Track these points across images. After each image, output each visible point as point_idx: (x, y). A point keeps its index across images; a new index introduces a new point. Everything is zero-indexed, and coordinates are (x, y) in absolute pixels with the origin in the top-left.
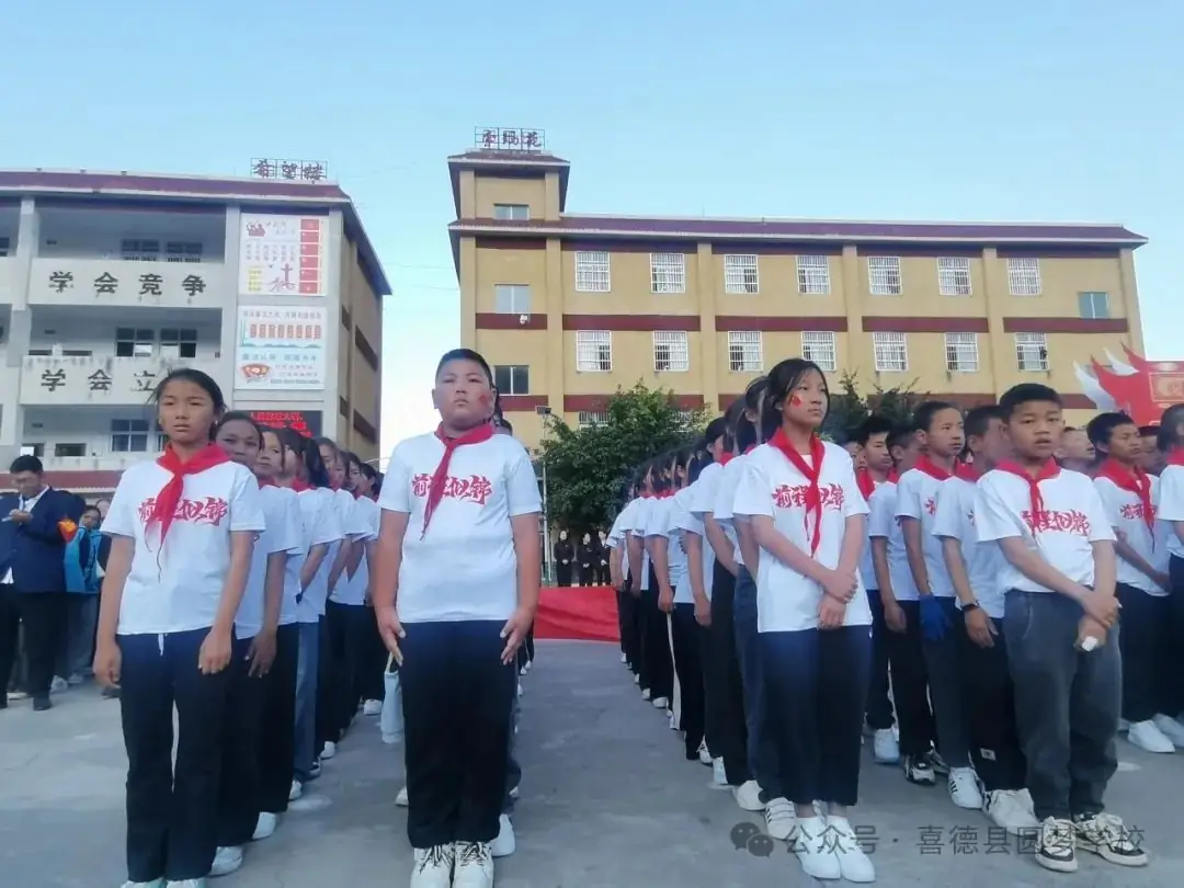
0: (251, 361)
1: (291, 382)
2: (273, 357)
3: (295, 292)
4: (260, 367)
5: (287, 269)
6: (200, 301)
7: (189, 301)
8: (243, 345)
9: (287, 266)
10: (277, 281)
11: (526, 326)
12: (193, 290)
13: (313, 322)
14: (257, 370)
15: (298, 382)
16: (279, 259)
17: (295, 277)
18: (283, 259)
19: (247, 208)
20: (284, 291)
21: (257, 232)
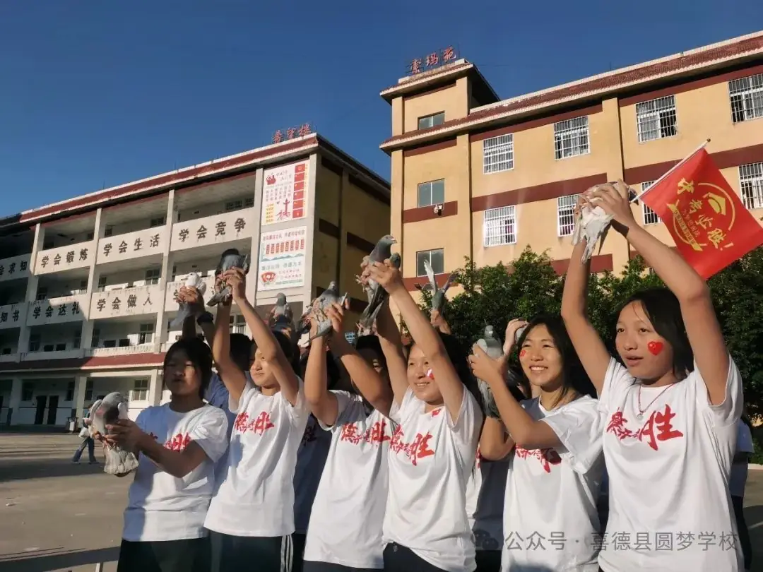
0: (267, 271)
1: (287, 282)
2: (278, 266)
3: (290, 218)
4: (270, 274)
5: (287, 203)
6: (243, 234)
7: (237, 236)
8: (263, 261)
9: (287, 201)
10: (281, 213)
11: (440, 214)
12: (239, 228)
13: (299, 237)
14: (269, 277)
15: (291, 282)
16: (283, 197)
17: (291, 209)
18: (285, 196)
19: (267, 166)
20: (285, 219)
21: (272, 181)
